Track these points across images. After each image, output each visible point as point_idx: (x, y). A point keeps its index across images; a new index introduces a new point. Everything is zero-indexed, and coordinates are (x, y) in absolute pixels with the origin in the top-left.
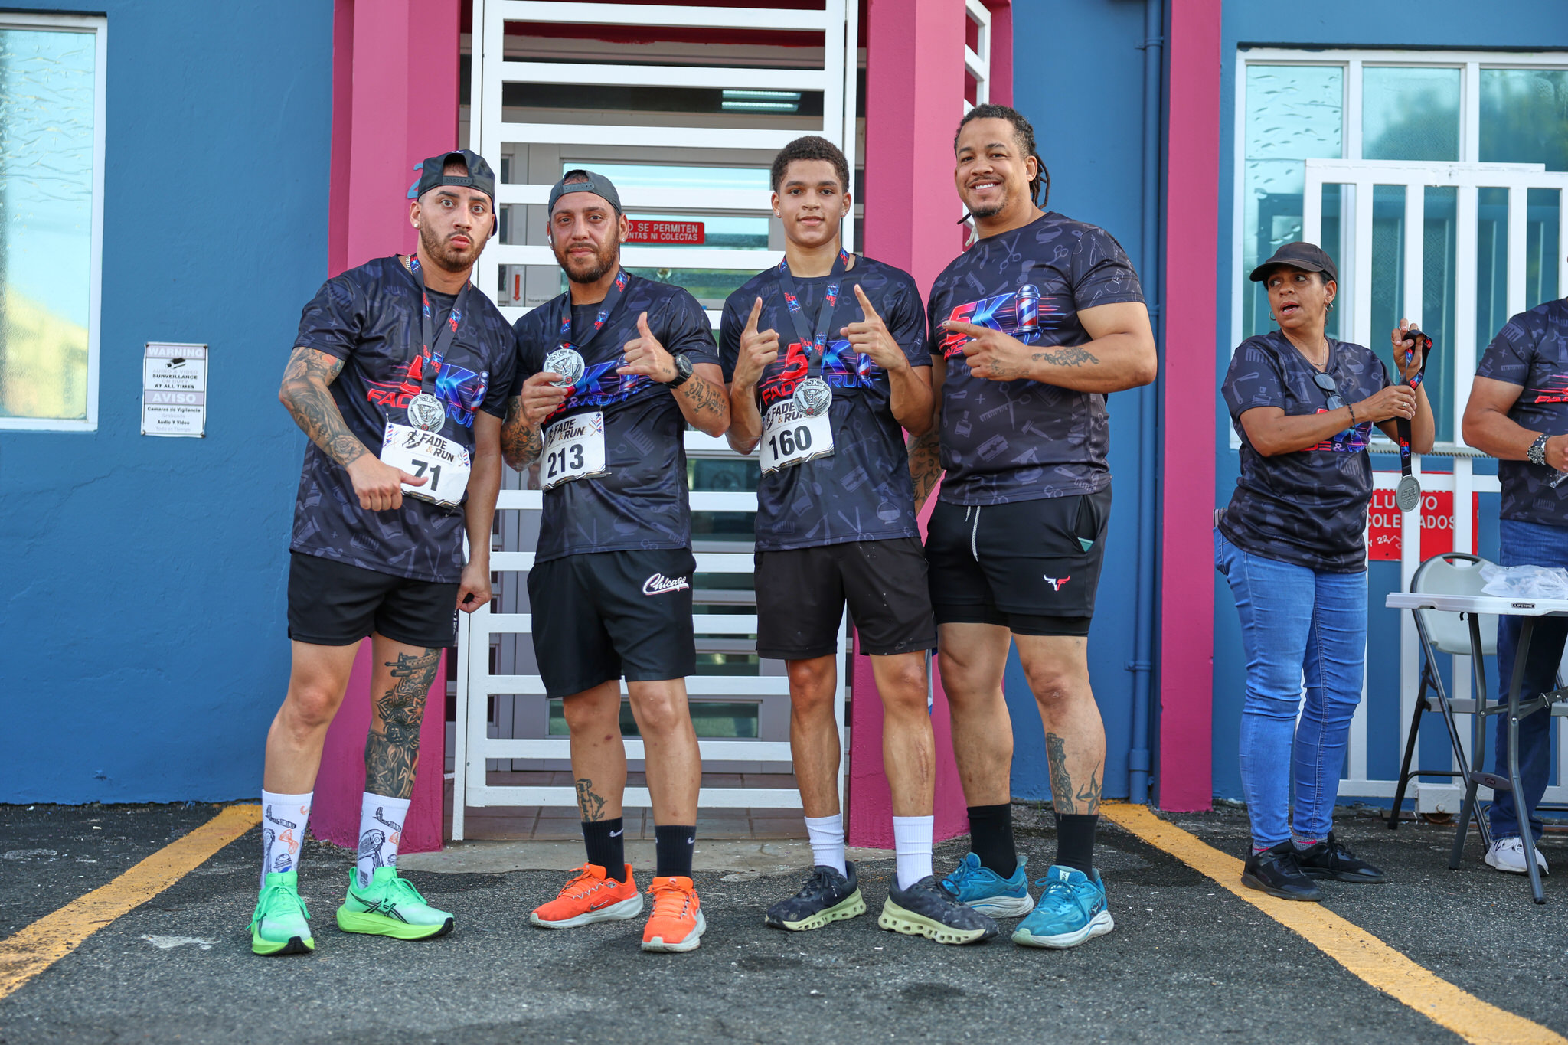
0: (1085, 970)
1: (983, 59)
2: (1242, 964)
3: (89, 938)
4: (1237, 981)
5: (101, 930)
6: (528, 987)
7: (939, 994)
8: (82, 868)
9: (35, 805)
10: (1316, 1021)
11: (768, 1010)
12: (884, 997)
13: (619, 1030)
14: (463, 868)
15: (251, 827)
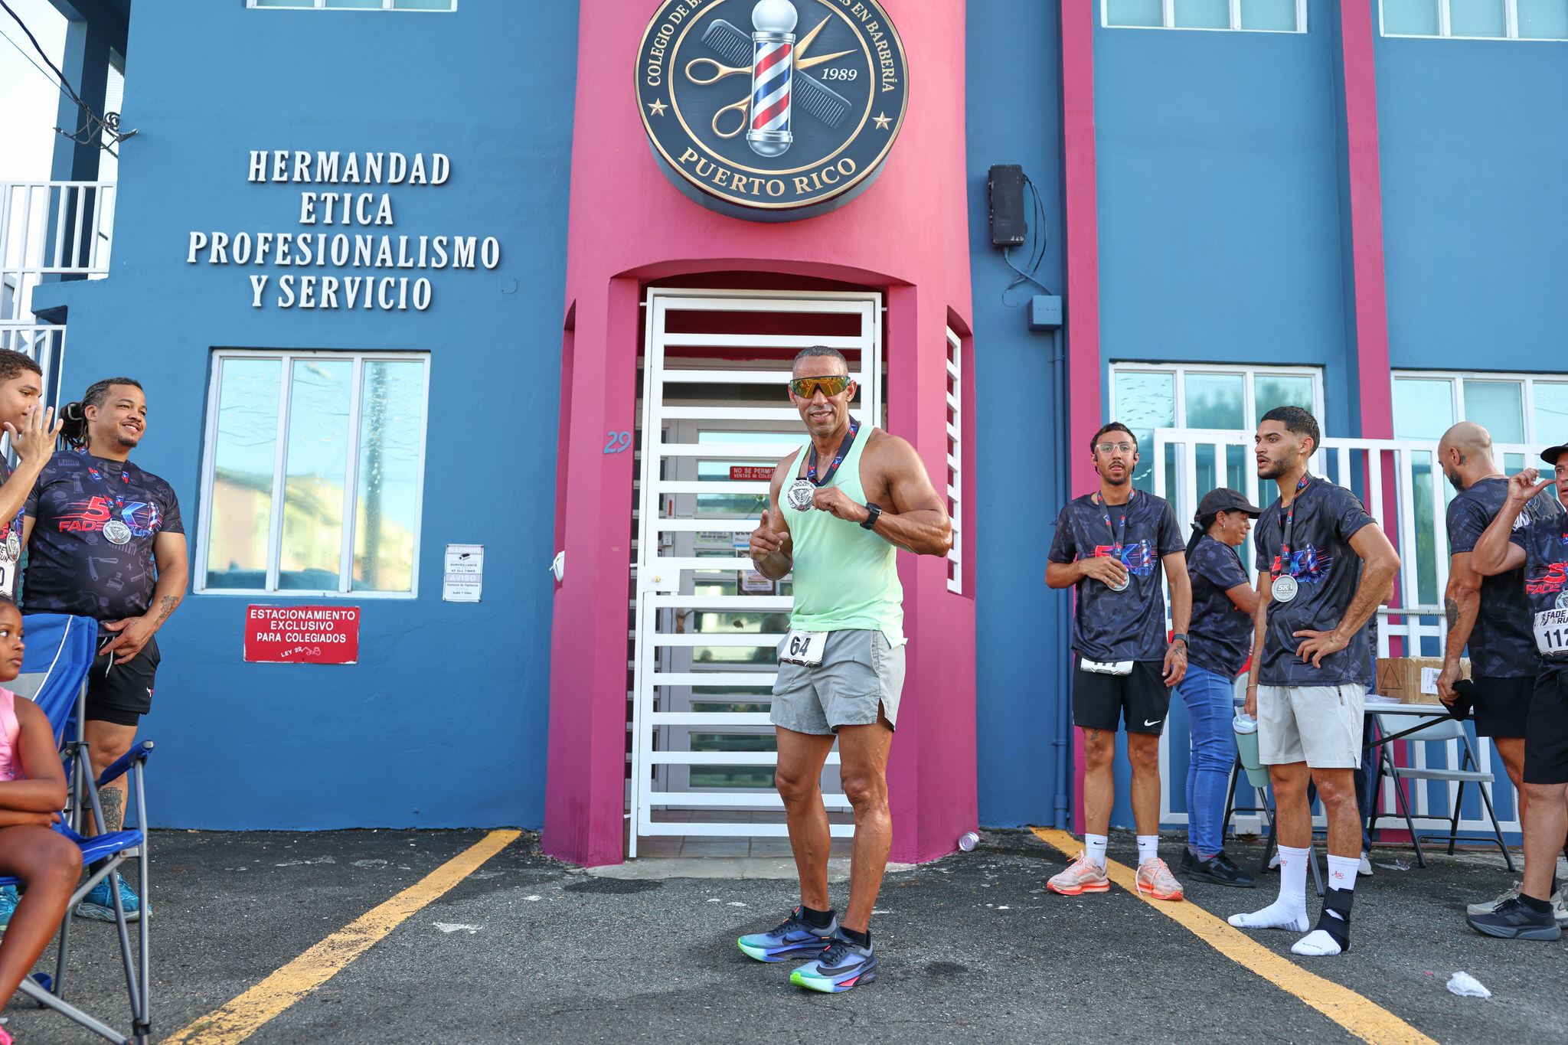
0: (1044, 951)
1: (956, 366)
2: (1147, 945)
3: (401, 924)
5: (408, 918)
6: (678, 965)
7: (950, 970)
8: (401, 873)
9: (377, 829)
10: (1203, 989)
12: (914, 973)
14: (637, 876)
15: (506, 845)
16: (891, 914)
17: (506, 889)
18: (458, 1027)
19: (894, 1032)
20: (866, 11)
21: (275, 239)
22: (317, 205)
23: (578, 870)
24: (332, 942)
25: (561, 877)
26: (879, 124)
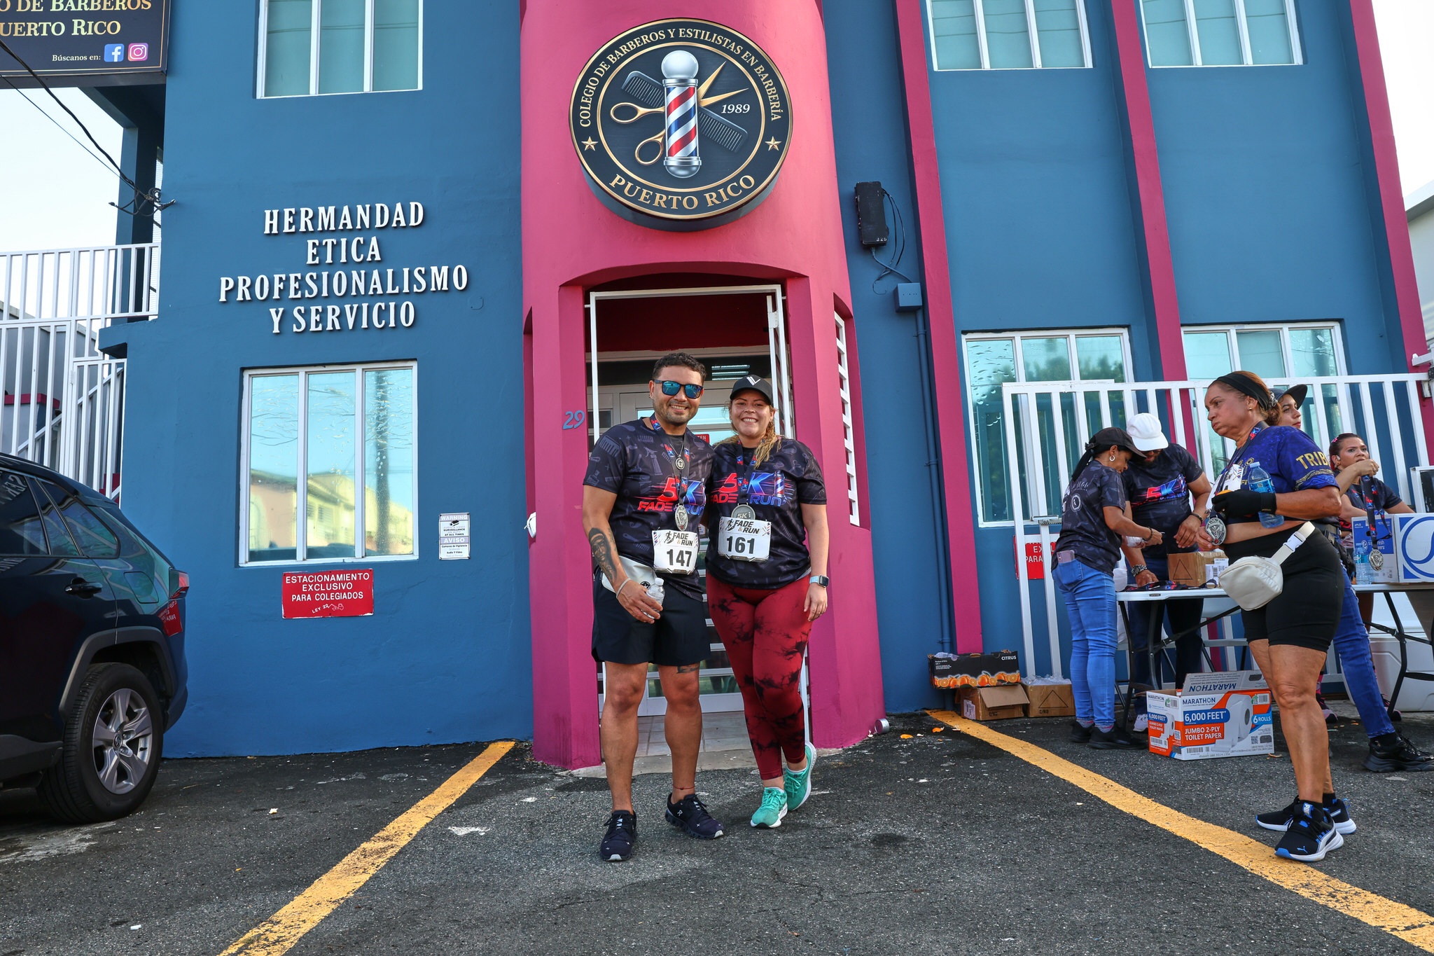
0: (967, 816)
1: (843, 342)
3: (421, 830)
4: (1053, 817)
5: (427, 824)
6: (660, 852)
7: (893, 841)
8: (420, 784)
9: (399, 747)
11: (800, 860)
12: (863, 845)
13: (719, 882)
15: (503, 755)
16: (831, 794)
17: (506, 793)
18: (477, 927)
19: (860, 904)
20: (753, 58)
21: (288, 279)
22: (320, 249)
23: (564, 773)
24: (364, 850)
25: (552, 780)
26: (771, 146)
